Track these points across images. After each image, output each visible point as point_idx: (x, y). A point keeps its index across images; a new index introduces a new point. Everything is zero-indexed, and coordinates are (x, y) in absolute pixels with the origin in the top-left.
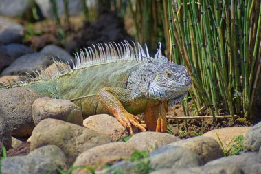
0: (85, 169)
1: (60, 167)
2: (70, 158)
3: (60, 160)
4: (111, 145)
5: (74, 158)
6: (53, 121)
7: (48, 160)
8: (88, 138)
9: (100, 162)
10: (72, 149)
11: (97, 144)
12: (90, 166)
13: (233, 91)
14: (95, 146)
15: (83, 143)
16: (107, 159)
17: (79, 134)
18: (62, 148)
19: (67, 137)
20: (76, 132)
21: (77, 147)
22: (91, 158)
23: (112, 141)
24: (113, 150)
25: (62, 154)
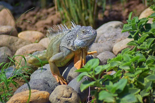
0: (21, 56)
1: (9, 56)
2: (13, 52)
3: (8, 53)
4: (31, 45)
5: (15, 52)
6: (4, 36)
7: (3, 54)
8: (21, 43)
9: (27, 53)
10: (14, 48)
11: (25, 45)
12: (22, 55)
13: (85, 16)
14: (24, 46)
15: (18, 45)
16: (30, 51)
17: (17, 41)
18: (9, 48)
19: (11, 43)
20: (15, 40)
21: (16, 47)
22: (23, 51)
23: (32, 43)
24: (32, 47)
25: (9, 50)
